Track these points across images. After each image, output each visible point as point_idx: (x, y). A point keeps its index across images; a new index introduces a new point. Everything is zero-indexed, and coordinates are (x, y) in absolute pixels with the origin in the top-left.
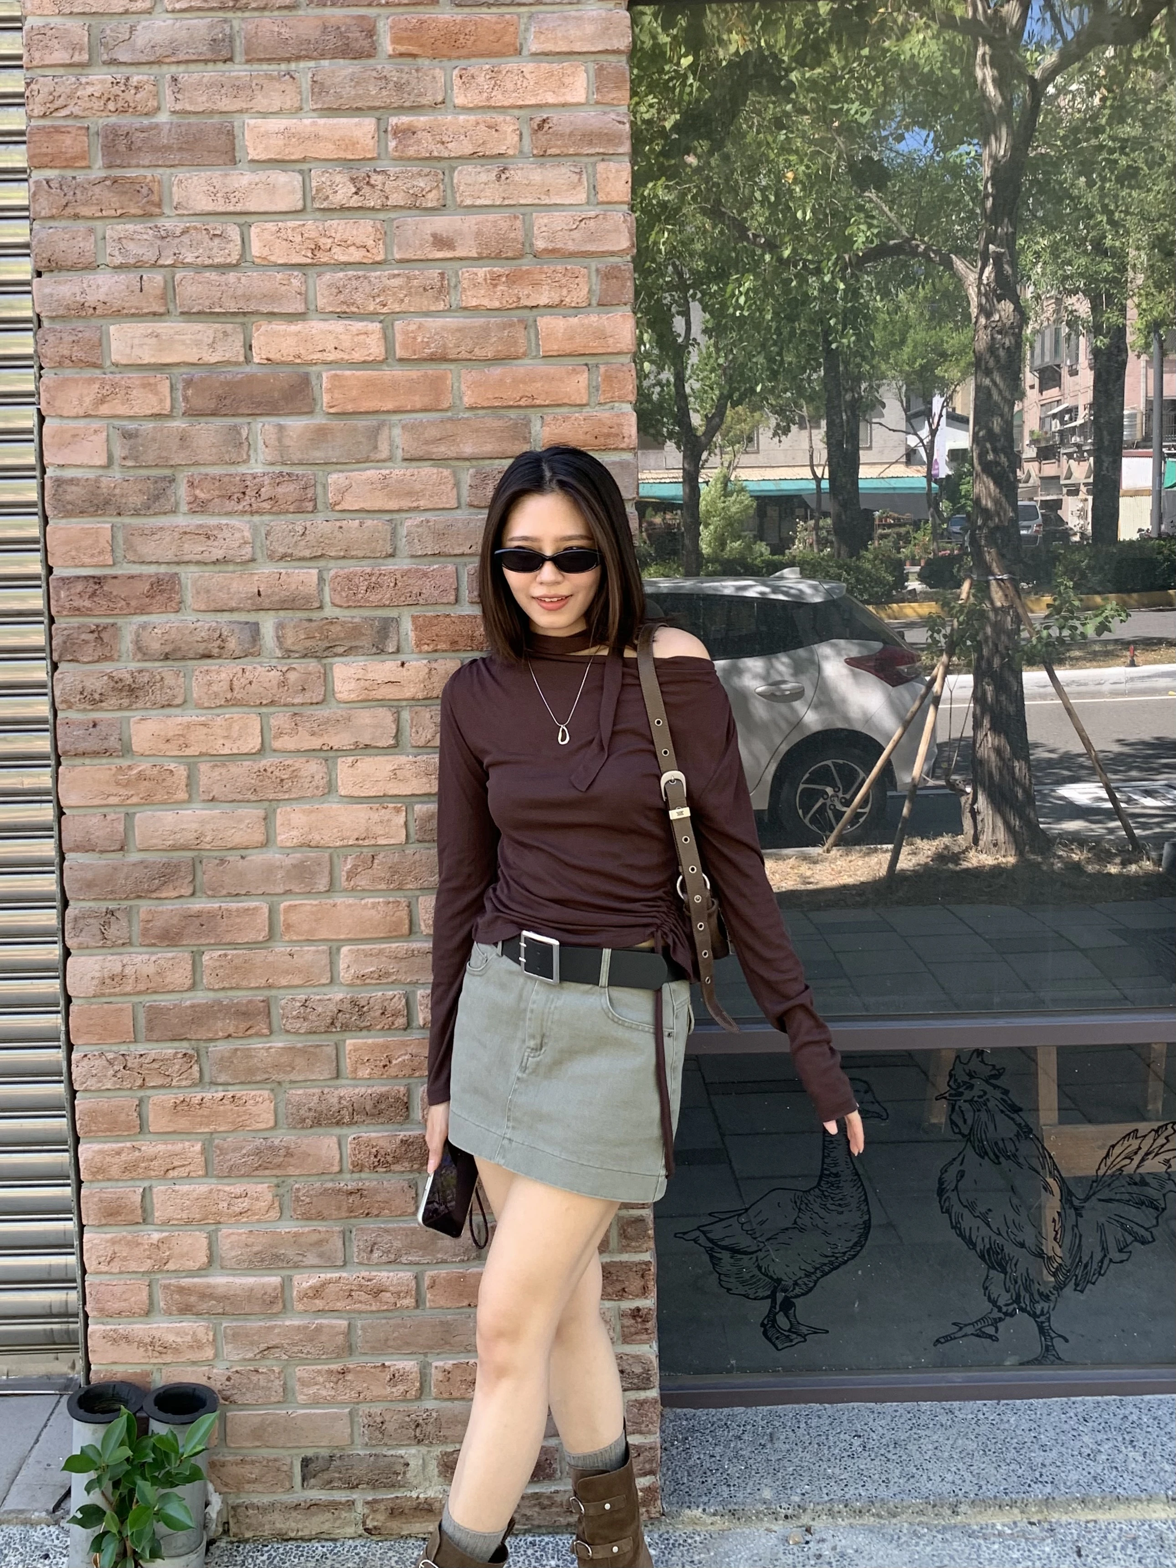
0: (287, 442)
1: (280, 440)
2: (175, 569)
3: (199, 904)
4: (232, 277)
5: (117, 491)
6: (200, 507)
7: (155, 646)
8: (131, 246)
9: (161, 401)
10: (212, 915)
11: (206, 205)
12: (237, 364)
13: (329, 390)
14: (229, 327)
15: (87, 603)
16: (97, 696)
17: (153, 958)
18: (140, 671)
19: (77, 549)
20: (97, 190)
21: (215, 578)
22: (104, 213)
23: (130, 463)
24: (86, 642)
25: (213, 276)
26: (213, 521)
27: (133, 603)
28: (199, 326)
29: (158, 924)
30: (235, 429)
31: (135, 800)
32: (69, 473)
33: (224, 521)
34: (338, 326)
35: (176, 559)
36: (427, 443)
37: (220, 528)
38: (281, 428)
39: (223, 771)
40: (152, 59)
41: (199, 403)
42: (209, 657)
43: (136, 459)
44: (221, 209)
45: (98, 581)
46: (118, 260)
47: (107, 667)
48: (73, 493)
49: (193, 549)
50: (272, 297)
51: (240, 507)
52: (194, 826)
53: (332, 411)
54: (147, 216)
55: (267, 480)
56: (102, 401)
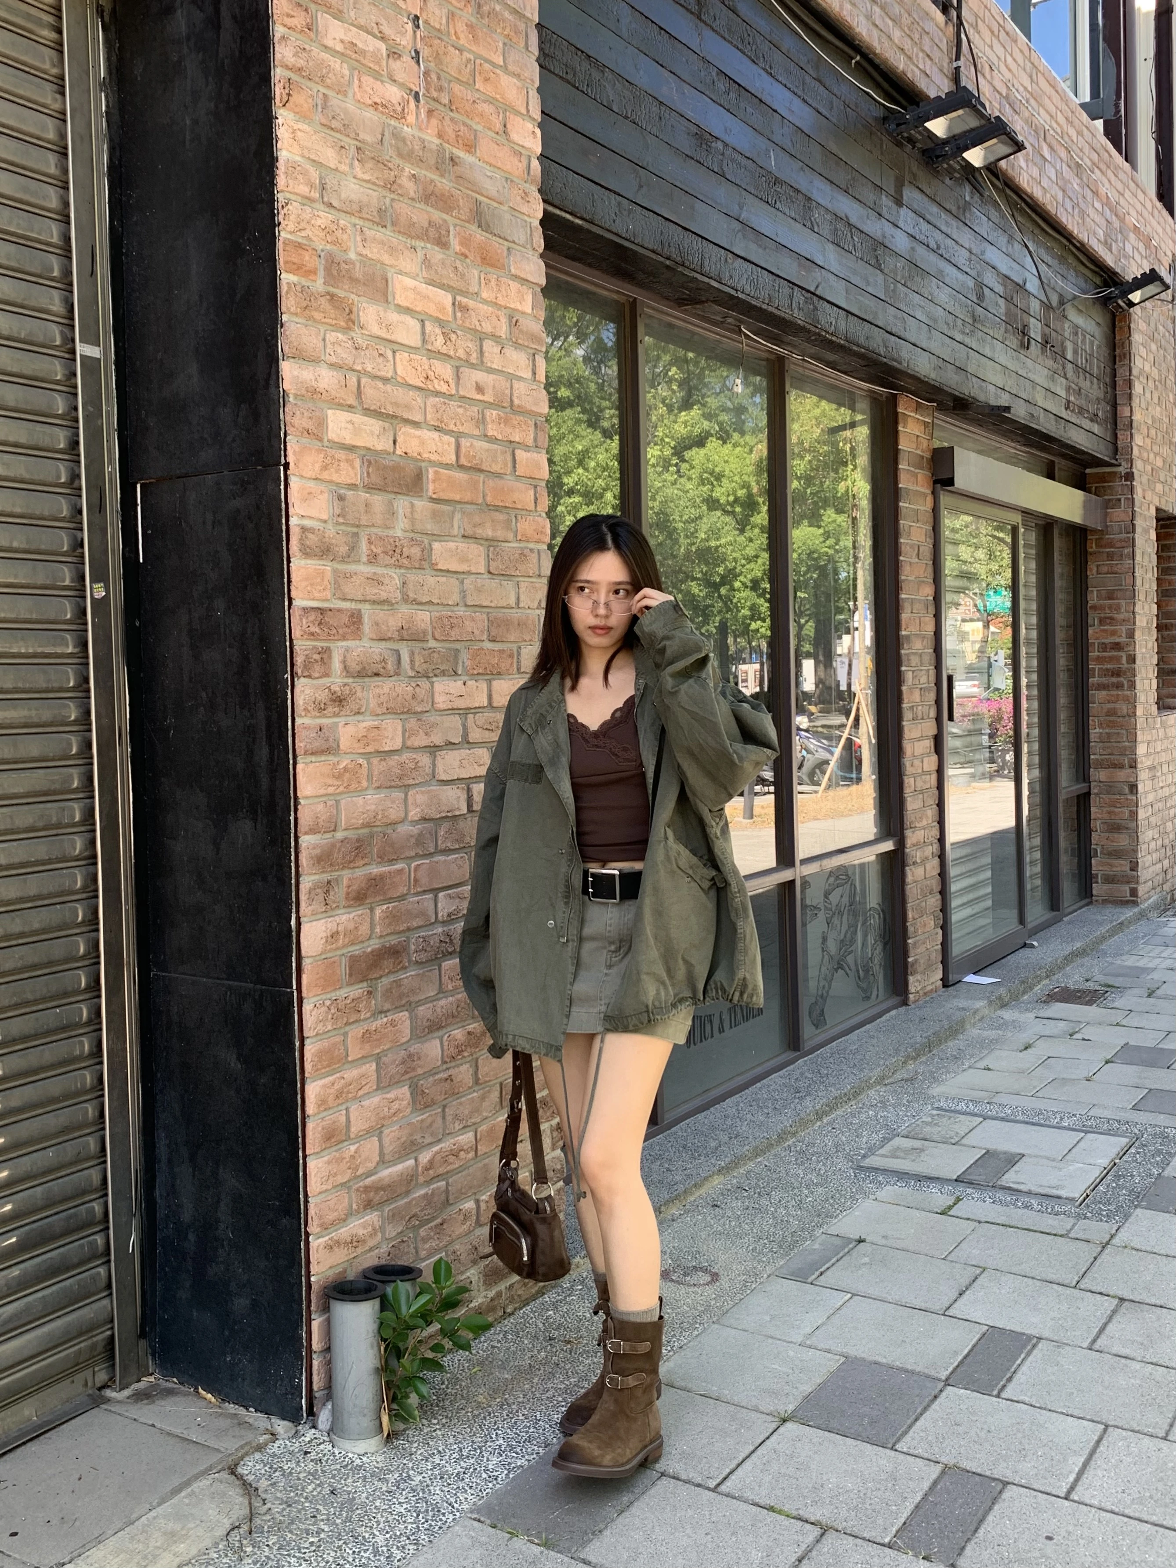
0: (416, 516)
1: (412, 513)
2: (359, 606)
3: (376, 870)
4: (389, 387)
5: (334, 541)
6: (373, 559)
7: (354, 667)
8: (339, 350)
9: (356, 475)
10: (382, 877)
11: (376, 330)
12: (389, 454)
13: (434, 481)
14: (387, 425)
15: (317, 630)
16: (322, 706)
17: (351, 916)
18: (345, 685)
19: (312, 585)
20: (323, 300)
21: (381, 614)
22: (326, 320)
23: (341, 520)
24: (316, 661)
25: (380, 384)
26: (380, 570)
27: (340, 631)
28: (373, 421)
29: (355, 887)
30: (390, 503)
31: (341, 789)
32: (307, 523)
33: (384, 571)
34: (435, 435)
35: (362, 598)
36: (475, 526)
37: (383, 576)
38: (412, 505)
39: (383, 763)
40: (349, 210)
41: (375, 479)
42: (377, 675)
43: (344, 517)
44: (384, 336)
45: (321, 611)
46: (333, 359)
47: (326, 681)
48: (312, 539)
49: (372, 592)
50: (408, 407)
51: (392, 561)
52: (373, 807)
53: (434, 496)
54: (347, 330)
55: (405, 542)
56: (325, 468)
